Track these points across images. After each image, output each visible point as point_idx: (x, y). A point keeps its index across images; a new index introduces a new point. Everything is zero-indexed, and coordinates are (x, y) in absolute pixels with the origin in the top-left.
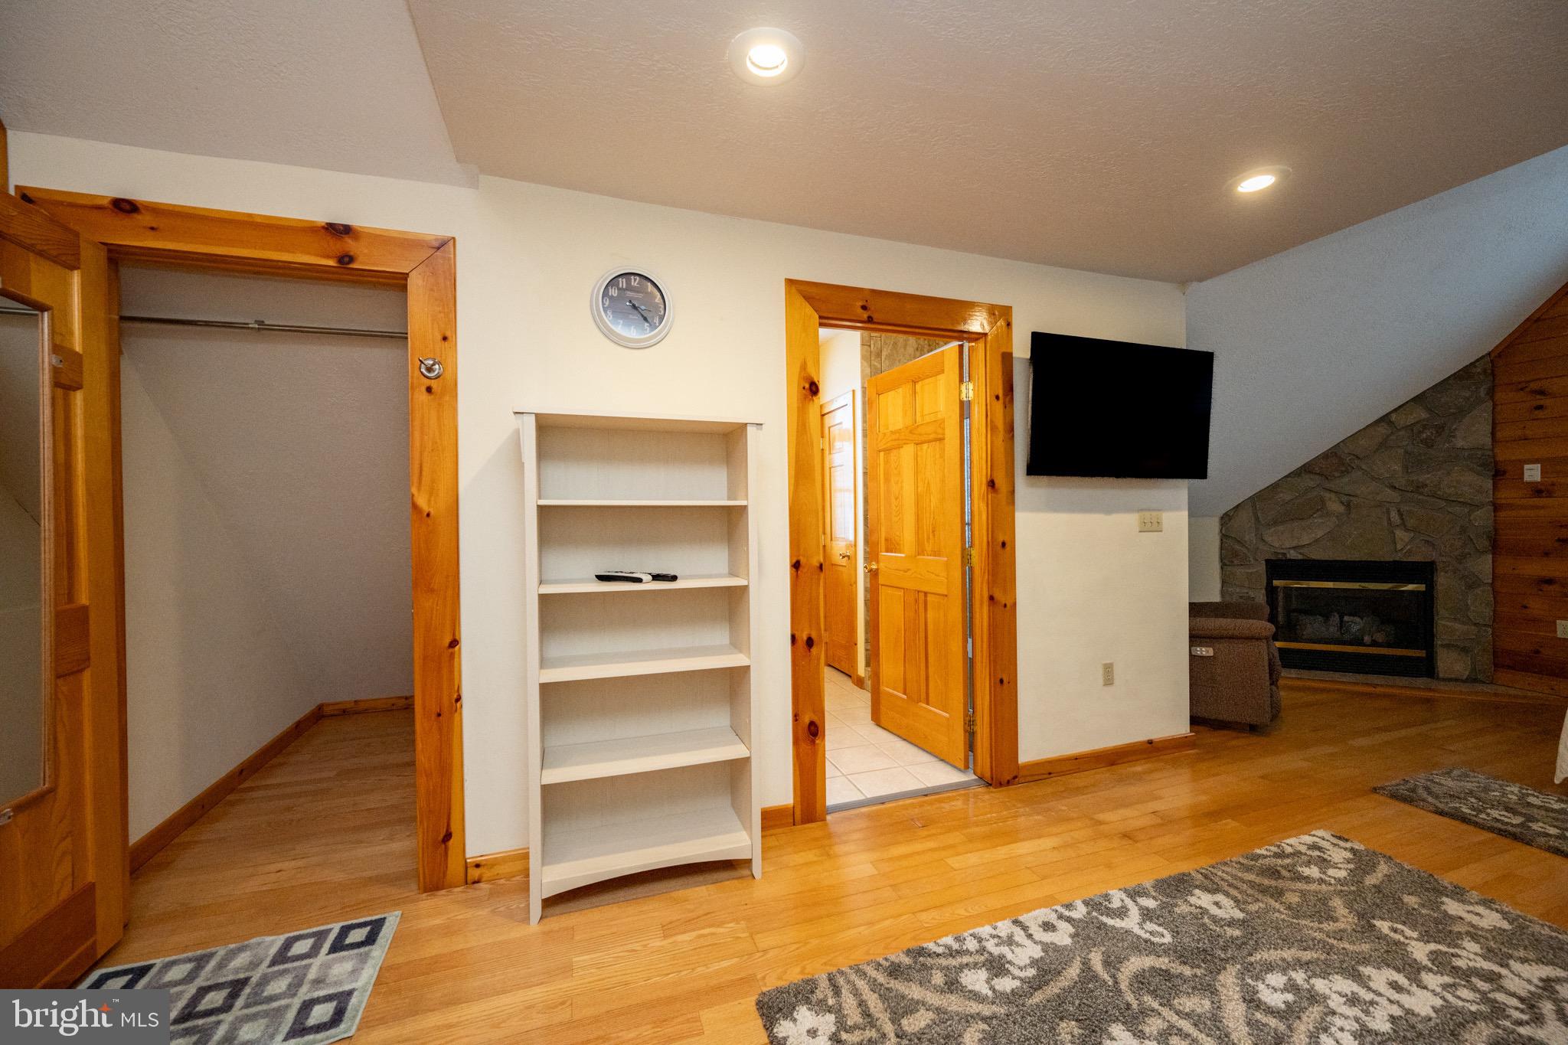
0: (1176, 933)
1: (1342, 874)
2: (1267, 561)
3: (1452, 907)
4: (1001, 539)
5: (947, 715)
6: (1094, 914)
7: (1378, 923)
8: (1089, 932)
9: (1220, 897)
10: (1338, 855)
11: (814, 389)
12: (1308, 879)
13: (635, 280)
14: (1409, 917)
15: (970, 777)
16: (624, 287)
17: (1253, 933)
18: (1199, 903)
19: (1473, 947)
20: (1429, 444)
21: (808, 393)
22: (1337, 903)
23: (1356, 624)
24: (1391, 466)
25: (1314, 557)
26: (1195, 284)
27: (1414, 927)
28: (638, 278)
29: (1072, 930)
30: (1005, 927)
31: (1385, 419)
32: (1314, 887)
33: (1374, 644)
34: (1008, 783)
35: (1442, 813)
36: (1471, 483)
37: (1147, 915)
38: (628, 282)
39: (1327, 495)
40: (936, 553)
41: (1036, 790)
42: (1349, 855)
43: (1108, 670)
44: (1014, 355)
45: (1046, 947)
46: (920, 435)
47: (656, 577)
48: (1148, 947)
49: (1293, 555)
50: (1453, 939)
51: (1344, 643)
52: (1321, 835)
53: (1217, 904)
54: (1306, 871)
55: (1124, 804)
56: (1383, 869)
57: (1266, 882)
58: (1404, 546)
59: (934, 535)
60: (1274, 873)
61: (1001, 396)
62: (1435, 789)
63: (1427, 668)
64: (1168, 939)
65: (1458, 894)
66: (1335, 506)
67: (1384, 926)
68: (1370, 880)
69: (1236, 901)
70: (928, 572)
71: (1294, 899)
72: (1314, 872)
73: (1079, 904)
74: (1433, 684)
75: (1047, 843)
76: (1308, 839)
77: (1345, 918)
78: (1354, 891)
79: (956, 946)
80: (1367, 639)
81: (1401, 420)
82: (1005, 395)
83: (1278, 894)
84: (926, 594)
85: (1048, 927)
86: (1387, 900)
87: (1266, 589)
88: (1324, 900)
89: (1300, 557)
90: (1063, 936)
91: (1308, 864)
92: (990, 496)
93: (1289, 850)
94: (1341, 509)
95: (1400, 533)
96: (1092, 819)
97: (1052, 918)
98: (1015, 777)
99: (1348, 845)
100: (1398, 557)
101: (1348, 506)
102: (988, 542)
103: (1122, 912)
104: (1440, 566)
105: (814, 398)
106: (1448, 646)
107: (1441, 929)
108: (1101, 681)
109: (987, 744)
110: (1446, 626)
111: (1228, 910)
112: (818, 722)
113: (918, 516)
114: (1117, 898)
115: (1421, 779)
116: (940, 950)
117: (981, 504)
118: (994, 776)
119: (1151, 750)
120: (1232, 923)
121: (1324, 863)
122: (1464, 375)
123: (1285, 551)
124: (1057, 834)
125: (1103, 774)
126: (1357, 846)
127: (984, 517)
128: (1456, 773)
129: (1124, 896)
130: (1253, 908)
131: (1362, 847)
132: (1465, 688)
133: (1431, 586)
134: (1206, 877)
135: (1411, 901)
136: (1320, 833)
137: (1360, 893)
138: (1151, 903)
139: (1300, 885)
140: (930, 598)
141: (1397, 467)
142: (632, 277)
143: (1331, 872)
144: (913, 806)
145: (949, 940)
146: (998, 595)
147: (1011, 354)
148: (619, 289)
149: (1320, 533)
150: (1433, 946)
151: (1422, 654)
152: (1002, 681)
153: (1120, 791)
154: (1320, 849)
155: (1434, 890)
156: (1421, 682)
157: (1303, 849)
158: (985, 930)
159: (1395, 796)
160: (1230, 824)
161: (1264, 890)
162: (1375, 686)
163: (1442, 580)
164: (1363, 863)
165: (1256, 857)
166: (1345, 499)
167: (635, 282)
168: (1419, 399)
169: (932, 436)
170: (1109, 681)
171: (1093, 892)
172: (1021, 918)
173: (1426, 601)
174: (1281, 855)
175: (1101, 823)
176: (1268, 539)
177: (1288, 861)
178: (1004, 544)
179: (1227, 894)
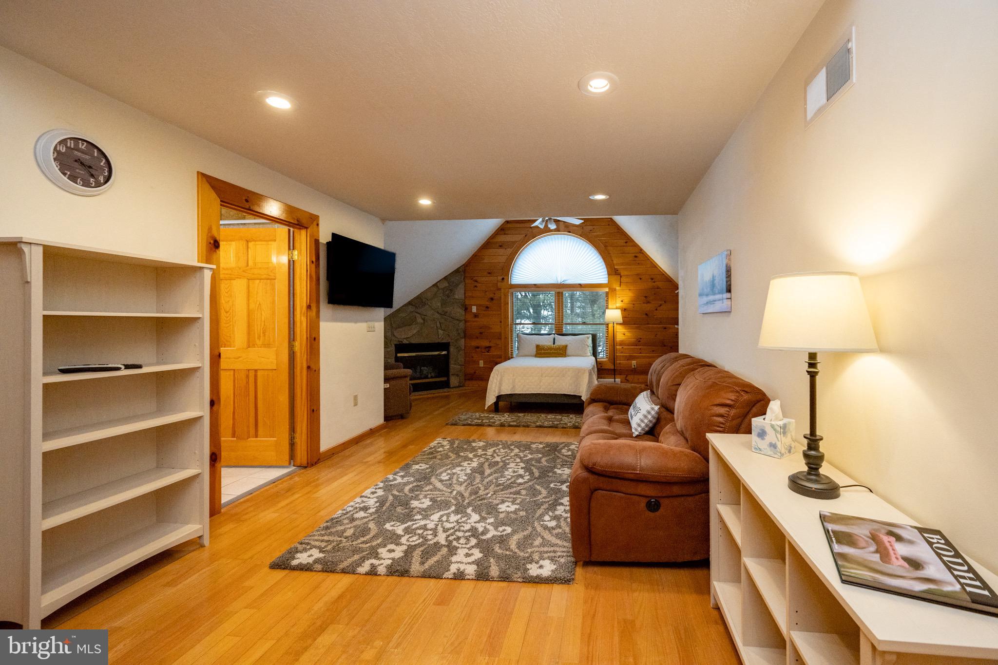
0: (414, 477)
1: (448, 447)
2: (396, 345)
3: (474, 444)
4: (314, 336)
5: (275, 439)
6: (386, 483)
7: (460, 454)
8: (388, 488)
9: (420, 464)
10: (445, 443)
11: (216, 244)
12: (440, 451)
13: (83, 144)
14: (466, 450)
15: (292, 468)
16: (72, 147)
17: (433, 469)
18: (416, 468)
19: (480, 450)
20: (448, 296)
21: (213, 247)
22: (450, 454)
23: (425, 370)
24: (437, 304)
25: (413, 342)
26: (388, 221)
27: (468, 451)
28: (85, 144)
29: (382, 490)
30: (358, 500)
31: (435, 285)
32: (442, 453)
33: (432, 377)
34: (316, 463)
35: (464, 425)
36: (459, 312)
37: (402, 477)
38: (76, 144)
39: (417, 315)
40: (267, 345)
41: (329, 462)
42: (448, 442)
43: (356, 398)
44: (320, 241)
45: (377, 497)
46: (253, 274)
47: (127, 367)
48: (408, 483)
49: (405, 342)
50: (476, 450)
51: (422, 379)
52: (439, 440)
53: (420, 466)
54: (439, 450)
55: (370, 454)
56: (457, 442)
57: (430, 456)
58: (440, 337)
59: (264, 335)
60: (432, 453)
61: (314, 260)
62: (461, 419)
63: (446, 385)
64: (412, 479)
65: (474, 441)
66: (420, 320)
67: (462, 454)
68: (455, 446)
69: (425, 463)
70: (259, 357)
71: (440, 457)
72: (441, 449)
73: (379, 483)
74: (449, 390)
75: (351, 475)
76: (437, 442)
77: (453, 456)
78: (452, 449)
79: (344, 512)
80: (429, 376)
81: (441, 286)
82: (316, 261)
83: (435, 457)
84: (256, 371)
85: (373, 493)
86: (460, 448)
87: (395, 358)
88: (447, 454)
89: (407, 342)
90: (380, 493)
91: (439, 448)
92: (308, 313)
93: (432, 446)
94: (422, 321)
95: (440, 332)
96: (363, 462)
97: (374, 490)
98: (319, 459)
99: (447, 440)
100: (439, 341)
101: (424, 320)
102: (307, 338)
103: (395, 479)
104: (451, 344)
105: (217, 251)
106: (452, 375)
107: (473, 450)
108: (353, 404)
109: (304, 447)
110: (453, 367)
111: (424, 466)
112: (217, 453)
113: (249, 323)
114: (391, 477)
115: (456, 418)
116: (340, 515)
117: (302, 318)
118: (309, 462)
119: (371, 433)
120: (427, 468)
121: (442, 446)
122: (457, 271)
123: (401, 340)
124: (352, 472)
125: (354, 448)
126: (449, 439)
127: (304, 324)
128: (464, 414)
129: (393, 476)
130: (431, 463)
131: (450, 439)
132: (457, 389)
133: (448, 352)
134: (413, 461)
135: (465, 447)
136: (439, 439)
137: (454, 450)
138: (402, 474)
139: (439, 454)
140: (259, 373)
141: (439, 304)
142: (80, 142)
143: (445, 448)
144: (272, 488)
145: (340, 512)
146: (312, 366)
147: (319, 240)
148: (67, 147)
149: (415, 332)
150: (473, 454)
151: (446, 379)
152: (313, 410)
153: (367, 451)
154: (440, 443)
155: (469, 442)
156: (446, 390)
157: (436, 445)
158: (352, 504)
159: (452, 425)
160: (411, 447)
161: (431, 458)
162: (434, 394)
163: (452, 349)
164: (452, 443)
165: (425, 452)
166: (423, 317)
167: (82, 146)
168: (445, 278)
169: (264, 277)
170: (356, 404)
171: (383, 479)
172: (363, 495)
173: (447, 357)
174: (431, 448)
175: (367, 462)
176: (395, 334)
177: (433, 449)
178: (315, 339)
179: (422, 463)
